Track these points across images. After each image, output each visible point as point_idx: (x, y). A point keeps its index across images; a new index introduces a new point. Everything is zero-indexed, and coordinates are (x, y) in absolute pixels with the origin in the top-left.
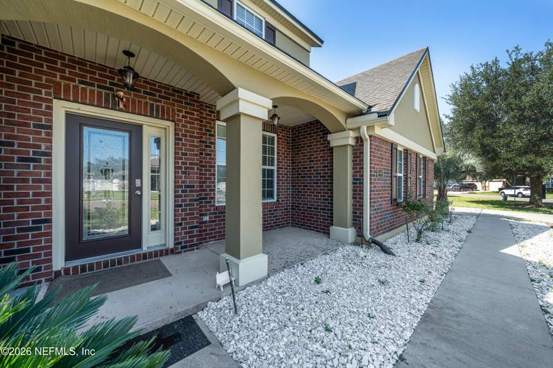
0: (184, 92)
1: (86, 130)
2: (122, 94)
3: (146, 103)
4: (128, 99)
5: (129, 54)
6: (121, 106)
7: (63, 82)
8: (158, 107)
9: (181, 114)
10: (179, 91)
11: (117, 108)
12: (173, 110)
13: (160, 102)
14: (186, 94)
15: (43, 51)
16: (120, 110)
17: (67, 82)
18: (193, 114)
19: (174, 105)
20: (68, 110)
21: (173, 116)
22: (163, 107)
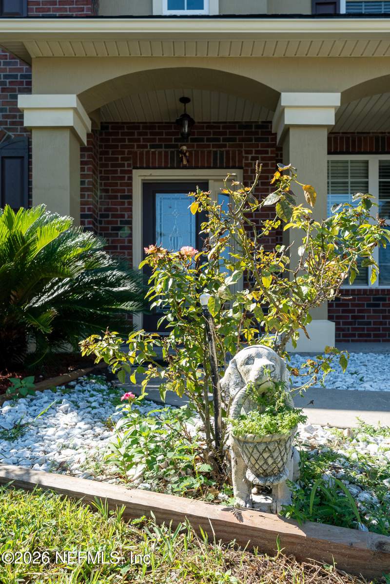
0: (254, 125)
1: (159, 196)
2: (185, 148)
3: (209, 152)
4: (191, 153)
5: (185, 100)
6: (185, 162)
7: (138, 151)
8: (222, 153)
9: (250, 156)
10: (247, 126)
11: (181, 165)
12: (240, 153)
13: (225, 146)
14: (258, 127)
15: (125, 126)
16: (185, 167)
17: (142, 150)
18: (267, 152)
19: (241, 146)
20: (143, 178)
21: (240, 161)
22: (228, 152)
